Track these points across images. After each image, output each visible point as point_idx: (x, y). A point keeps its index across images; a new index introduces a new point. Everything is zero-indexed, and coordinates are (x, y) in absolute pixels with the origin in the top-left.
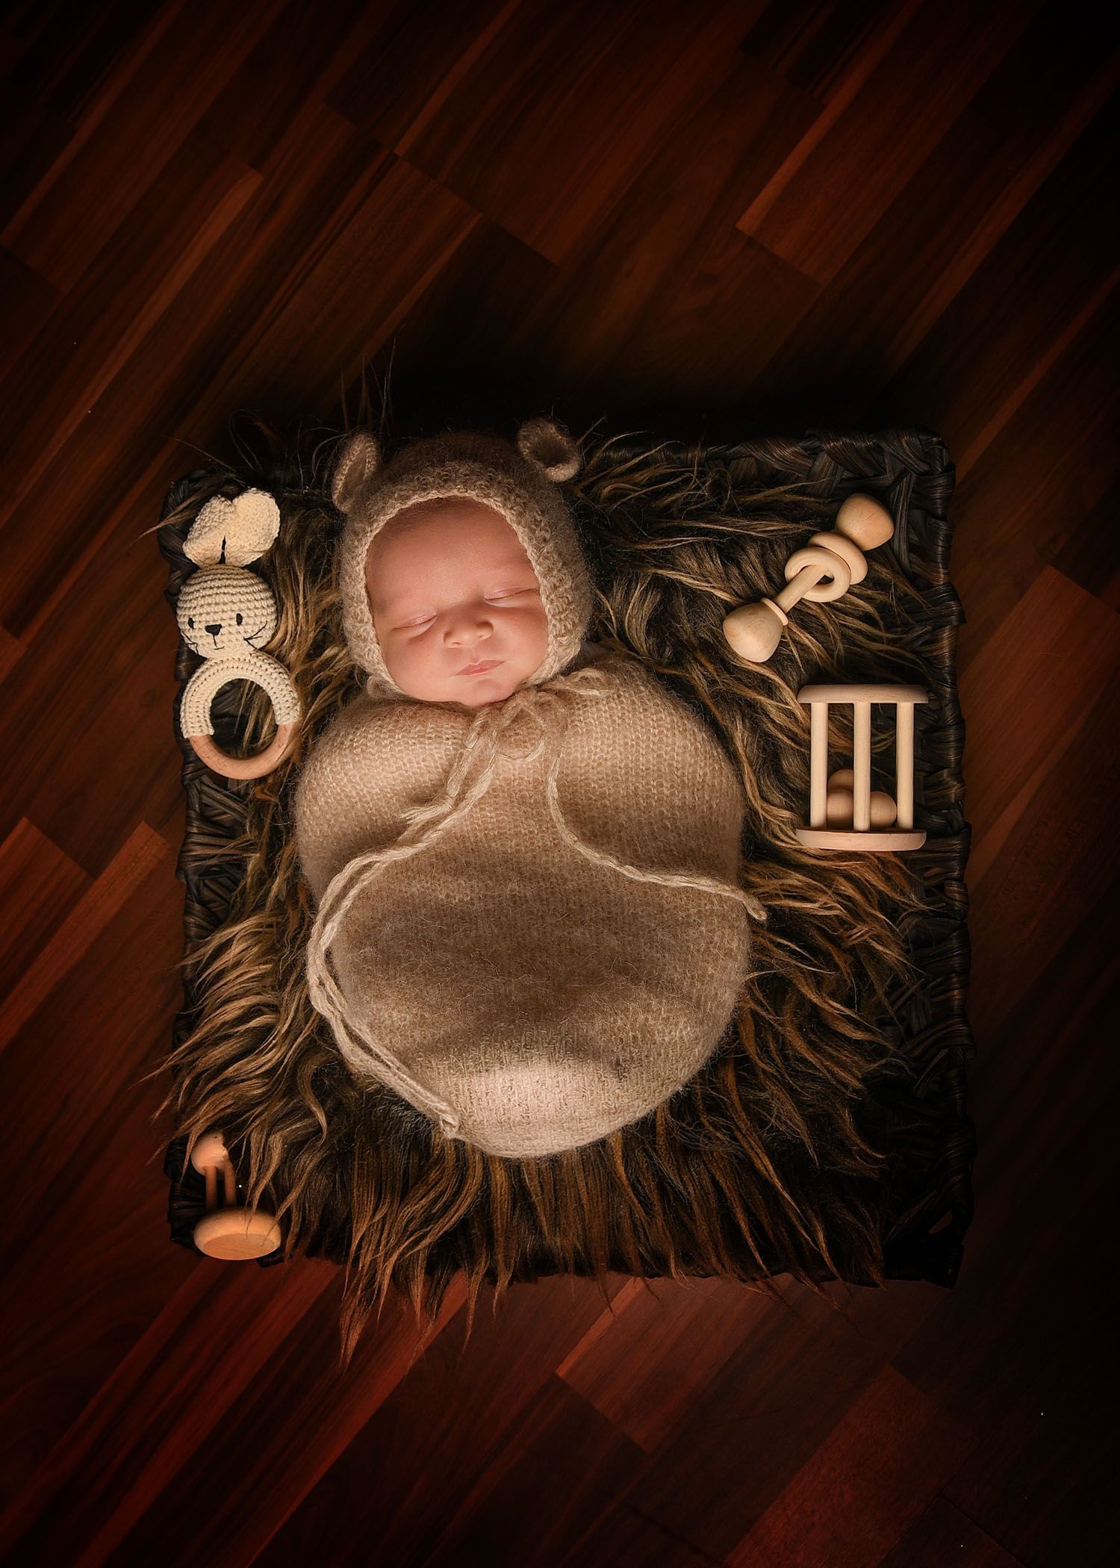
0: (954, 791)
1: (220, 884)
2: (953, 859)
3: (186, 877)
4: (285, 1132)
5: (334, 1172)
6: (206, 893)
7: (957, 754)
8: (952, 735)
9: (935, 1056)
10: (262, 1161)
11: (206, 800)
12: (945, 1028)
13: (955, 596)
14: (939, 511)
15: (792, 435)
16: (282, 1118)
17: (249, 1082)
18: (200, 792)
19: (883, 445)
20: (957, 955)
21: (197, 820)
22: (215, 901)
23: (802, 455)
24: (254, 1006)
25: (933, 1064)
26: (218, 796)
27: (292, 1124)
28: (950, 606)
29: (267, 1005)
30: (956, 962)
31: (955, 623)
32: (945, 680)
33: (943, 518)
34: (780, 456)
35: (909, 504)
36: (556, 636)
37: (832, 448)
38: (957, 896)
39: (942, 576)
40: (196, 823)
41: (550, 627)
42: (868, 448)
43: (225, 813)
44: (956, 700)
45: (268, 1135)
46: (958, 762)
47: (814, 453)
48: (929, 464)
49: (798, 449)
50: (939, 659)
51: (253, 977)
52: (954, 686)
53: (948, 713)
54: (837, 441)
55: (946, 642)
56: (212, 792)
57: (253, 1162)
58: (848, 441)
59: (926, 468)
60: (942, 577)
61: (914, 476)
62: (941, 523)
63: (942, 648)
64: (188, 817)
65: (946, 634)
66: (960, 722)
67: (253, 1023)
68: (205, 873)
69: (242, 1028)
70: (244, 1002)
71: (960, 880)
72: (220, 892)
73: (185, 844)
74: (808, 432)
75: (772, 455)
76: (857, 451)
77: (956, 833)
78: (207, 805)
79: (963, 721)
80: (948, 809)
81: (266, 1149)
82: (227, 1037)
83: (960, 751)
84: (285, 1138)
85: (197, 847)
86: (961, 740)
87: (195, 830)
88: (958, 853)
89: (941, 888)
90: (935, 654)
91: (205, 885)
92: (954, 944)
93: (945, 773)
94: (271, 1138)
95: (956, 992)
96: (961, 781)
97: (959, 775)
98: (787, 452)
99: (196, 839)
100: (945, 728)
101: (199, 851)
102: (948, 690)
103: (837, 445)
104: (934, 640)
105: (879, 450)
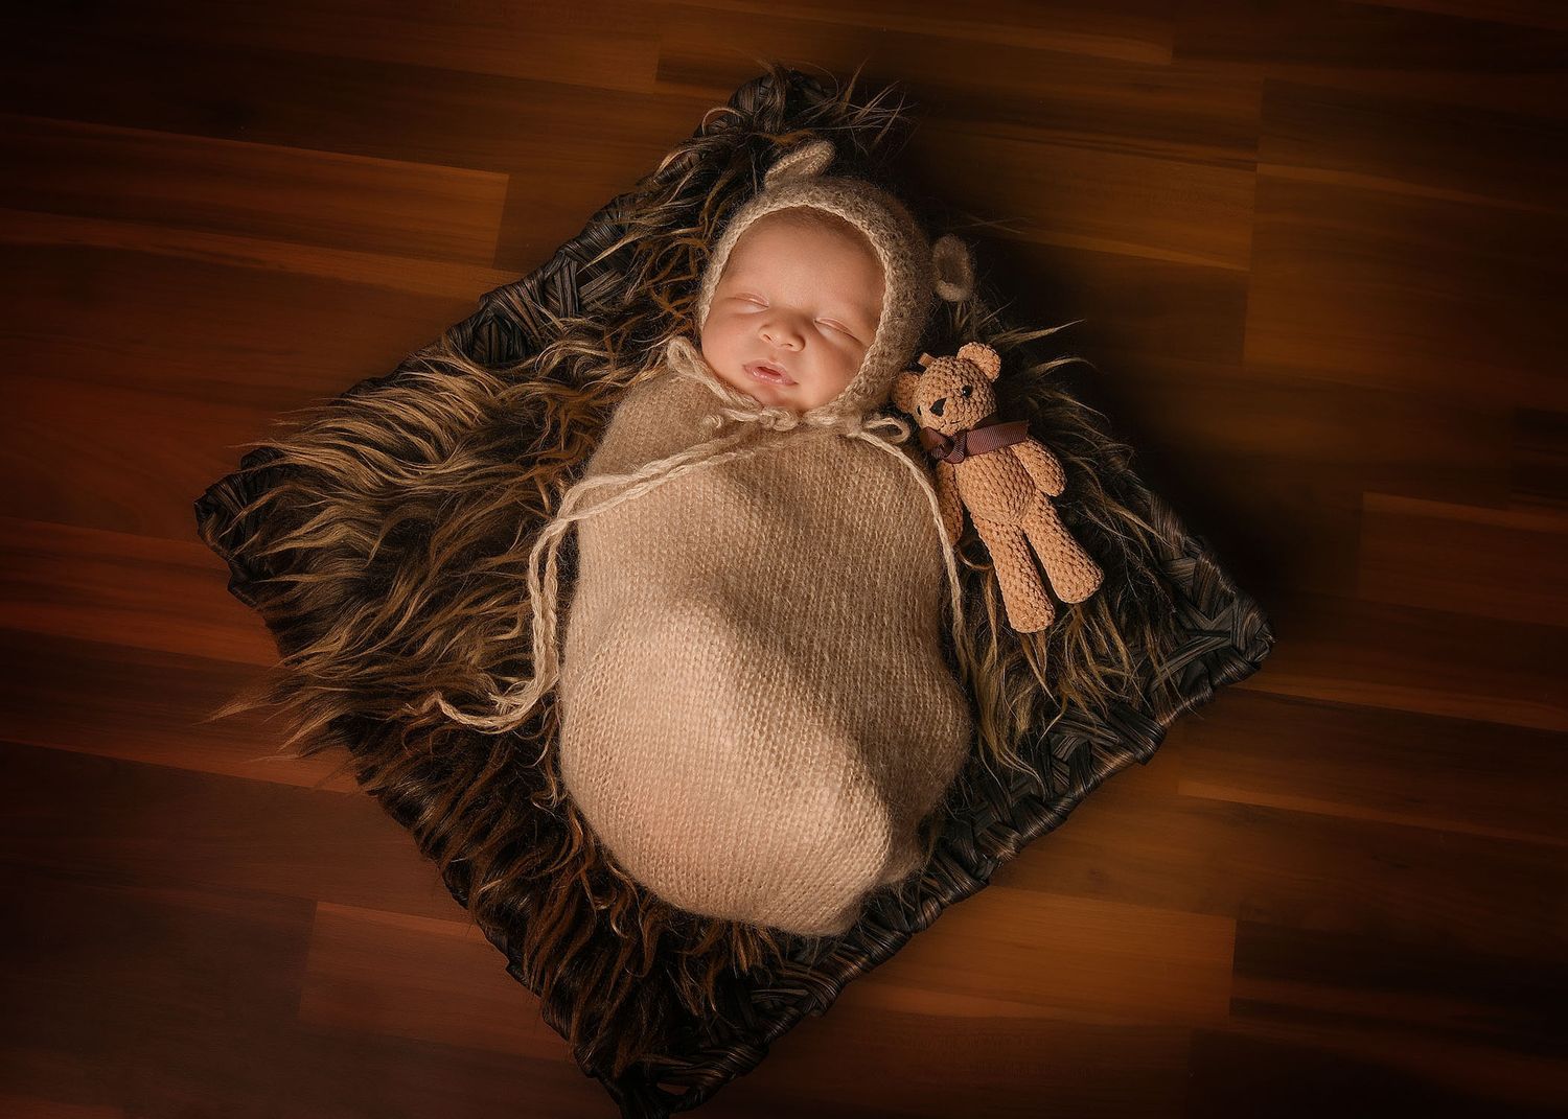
0: (1006, 851)
1: (500, 336)
2: (953, 889)
3: (487, 305)
4: (352, 533)
5: (351, 594)
6: (485, 331)
7: (1036, 832)
8: (1049, 818)
9: (793, 988)
10: (317, 530)
11: (557, 277)
12: (822, 980)
13: (1159, 742)
14: (1217, 682)
15: (1189, 528)
16: (362, 522)
17: (370, 472)
18: (561, 269)
19: (1236, 601)
20: (883, 947)
21: (538, 281)
22: (483, 342)
23: (1180, 545)
24: (429, 431)
25: (786, 991)
26: (567, 285)
27: (363, 533)
28: (1148, 743)
29: (437, 441)
30: (877, 950)
31: (1138, 757)
32: (1087, 782)
33: (1214, 688)
34: (1166, 529)
35: (1202, 655)
36: (854, 390)
37: (1204, 564)
38: (928, 914)
39: (1168, 720)
40: (535, 282)
41: (856, 379)
42: (1224, 592)
43: (558, 300)
44: (1078, 801)
45: (342, 520)
46: (1031, 839)
47: (1188, 553)
48: (1247, 648)
49: (1183, 540)
50: (1101, 765)
51: (450, 413)
52: (1088, 792)
53: (1063, 804)
54: (1213, 564)
55: (1117, 761)
56: (567, 278)
57: (311, 523)
58: (1219, 572)
59: (1242, 648)
60: (1165, 721)
61: (1229, 643)
62: (1209, 690)
63: (1111, 761)
64: (536, 273)
65: (1125, 756)
66: (1063, 817)
67: (415, 439)
68: (500, 317)
69: (404, 433)
70: (425, 420)
71: (942, 906)
72: (493, 340)
73: (512, 285)
74: (1200, 537)
75: (1162, 522)
76: (1216, 584)
77: (973, 876)
78: (554, 281)
79: (1066, 819)
80: (989, 857)
81: (328, 525)
82: (388, 427)
83: (1042, 833)
84: (348, 537)
85: (516, 297)
86: (1050, 828)
87: (528, 286)
88: (961, 889)
89: (924, 897)
90: (1103, 760)
91: (490, 326)
92: (890, 938)
93: (1015, 835)
94: (340, 525)
95: (855, 967)
96: (1018, 851)
97: (1021, 846)
98: (1175, 533)
99: (523, 291)
100: (1051, 810)
101: (514, 300)
102: (1082, 789)
103: (1210, 567)
104: (1113, 751)
105: (1229, 601)
